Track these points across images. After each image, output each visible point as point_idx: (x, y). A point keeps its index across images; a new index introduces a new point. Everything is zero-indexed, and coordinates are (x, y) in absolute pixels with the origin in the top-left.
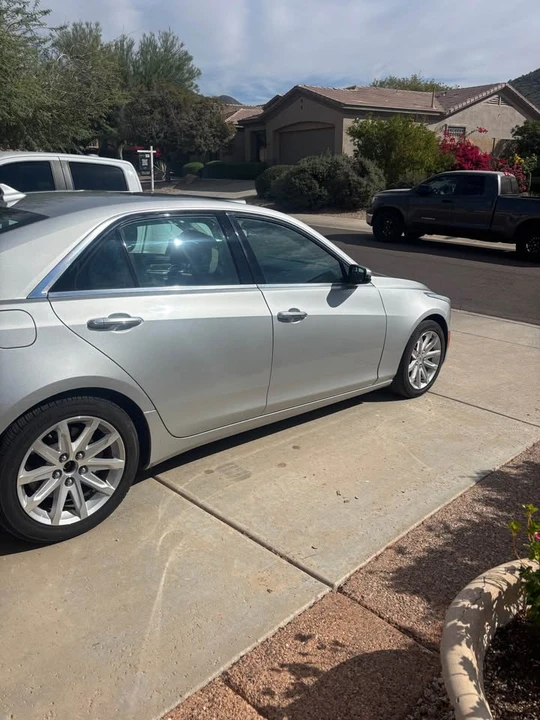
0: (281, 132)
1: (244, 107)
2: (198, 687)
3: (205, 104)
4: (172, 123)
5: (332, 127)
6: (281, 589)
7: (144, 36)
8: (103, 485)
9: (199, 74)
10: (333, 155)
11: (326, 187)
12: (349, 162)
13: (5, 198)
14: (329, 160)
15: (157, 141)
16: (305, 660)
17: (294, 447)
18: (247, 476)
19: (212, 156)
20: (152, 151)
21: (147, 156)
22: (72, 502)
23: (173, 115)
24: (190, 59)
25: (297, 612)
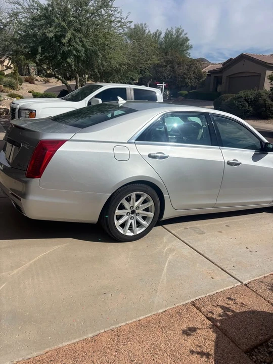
0: (230, 77)
1: (212, 64)
2: (182, 304)
3: (193, 62)
4: (175, 71)
5: (260, 75)
6: (217, 278)
7: (167, 29)
8: (144, 223)
9: (191, 47)
10: (258, 89)
11: (252, 106)
12: (266, 94)
13: (119, 102)
14: (256, 92)
15: (167, 80)
16: (228, 306)
17: (227, 226)
18: (203, 233)
19: (193, 88)
20: (164, 85)
21: (161, 87)
22: (132, 228)
23: (176, 67)
24: (189, 40)
25: (225, 289)
